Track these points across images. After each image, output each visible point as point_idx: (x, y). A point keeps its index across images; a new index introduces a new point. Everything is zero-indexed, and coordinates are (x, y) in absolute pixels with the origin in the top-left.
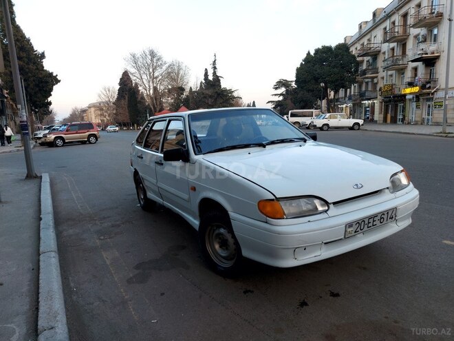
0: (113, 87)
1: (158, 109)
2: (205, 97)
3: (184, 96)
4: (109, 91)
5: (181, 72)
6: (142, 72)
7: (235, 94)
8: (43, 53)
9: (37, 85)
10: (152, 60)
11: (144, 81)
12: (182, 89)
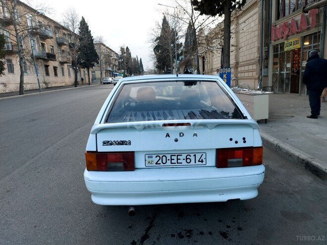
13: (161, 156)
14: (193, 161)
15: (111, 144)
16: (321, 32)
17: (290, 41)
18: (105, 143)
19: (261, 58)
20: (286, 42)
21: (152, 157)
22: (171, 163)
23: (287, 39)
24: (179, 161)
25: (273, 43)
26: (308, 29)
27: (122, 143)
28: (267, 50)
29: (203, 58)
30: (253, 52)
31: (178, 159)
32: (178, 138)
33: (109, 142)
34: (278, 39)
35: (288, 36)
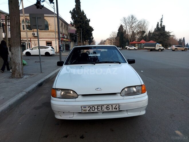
0: (116, 32)
1: (131, 41)
2: (154, 35)
3: (144, 35)
4: (114, 33)
5: (145, 24)
6: (127, 25)
7: (171, 34)
8: (90, 20)
9: (86, 32)
10: (132, 20)
11: (128, 29)
12: (144, 32)
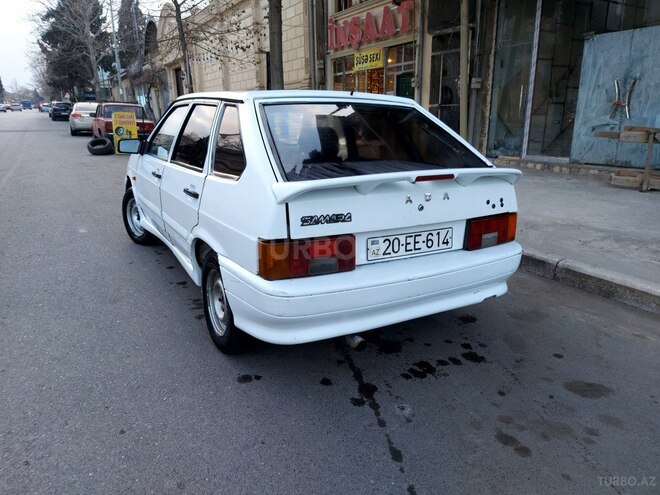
13: (391, 239)
14: (436, 243)
15: (317, 222)
16: (418, 43)
17: (364, 54)
18: (307, 221)
19: (313, 81)
20: (357, 55)
21: (377, 243)
22: (406, 251)
23: (358, 50)
24: (417, 246)
25: (333, 54)
26: (396, 35)
27: (337, 218)
28: (322, 67)
29: (178, 71)
30: (295, 68)
31: (415, 243)
32: (424, 204)
33: (312, 217)
34: (343, 48)
35: (360, 44)
